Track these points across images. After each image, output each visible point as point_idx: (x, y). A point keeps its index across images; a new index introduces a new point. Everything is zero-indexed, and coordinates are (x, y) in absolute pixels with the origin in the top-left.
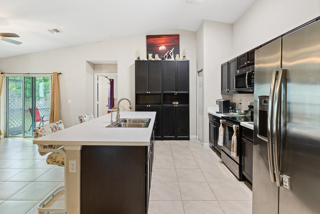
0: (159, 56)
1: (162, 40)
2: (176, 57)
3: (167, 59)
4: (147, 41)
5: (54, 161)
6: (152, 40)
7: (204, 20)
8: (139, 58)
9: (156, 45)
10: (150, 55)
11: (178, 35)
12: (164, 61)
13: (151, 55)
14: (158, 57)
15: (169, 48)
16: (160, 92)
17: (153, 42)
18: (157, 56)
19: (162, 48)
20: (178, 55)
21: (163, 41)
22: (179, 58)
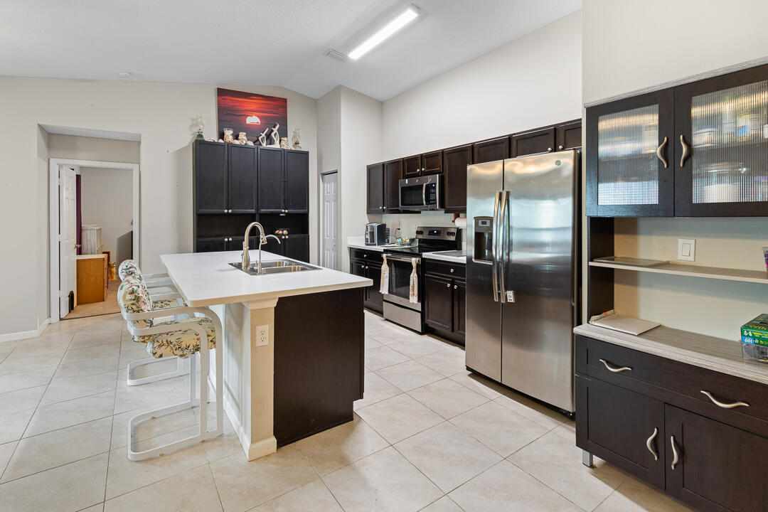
0: (246, 135)
1: (252, 104)
2: (283, 143)
3: (264, 145)
4: (218, 101)
5: (177, 347)
6: (230, 101)
7: (340, 86)
8: (200, 136)
9: (238, 111)
10: (229, 133)
11: (285, 101)
12: (261, 147)
13: (231, 132)
14: (245, 138)
15: (268, 123)
16: (253, 211)
17: (234, 104)
18: (242, 135)
19: (253, 120)
20: (285, 139)
21: (254, 107)
22: (288, 144)
